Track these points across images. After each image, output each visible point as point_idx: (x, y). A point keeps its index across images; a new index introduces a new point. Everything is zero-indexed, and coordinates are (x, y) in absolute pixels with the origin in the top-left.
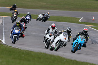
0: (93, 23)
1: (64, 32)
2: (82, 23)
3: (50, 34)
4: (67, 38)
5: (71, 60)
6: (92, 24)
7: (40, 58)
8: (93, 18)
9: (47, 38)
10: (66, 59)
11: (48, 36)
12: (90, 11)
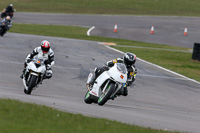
0: (116, 37)
1: (119, 61)
2: (92, 38)
3: (37, 62)
4: (125, 76)
5: (71, 115)
6: (114, 40)
7: (7, 111)
8: (116, 27)
9: (30, 71)
10: (61, 113)
11: (31, 66)
12: (109, 13)
